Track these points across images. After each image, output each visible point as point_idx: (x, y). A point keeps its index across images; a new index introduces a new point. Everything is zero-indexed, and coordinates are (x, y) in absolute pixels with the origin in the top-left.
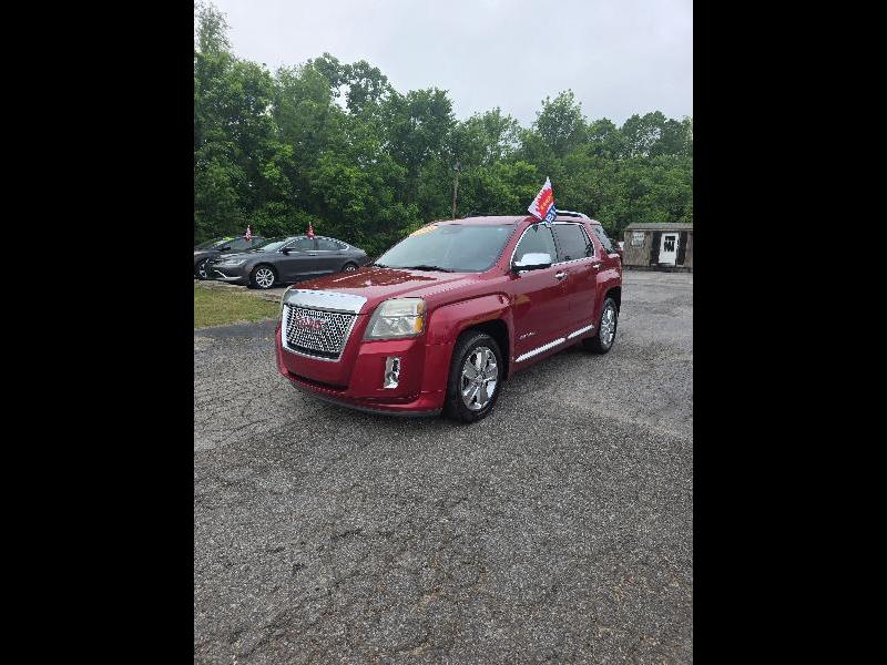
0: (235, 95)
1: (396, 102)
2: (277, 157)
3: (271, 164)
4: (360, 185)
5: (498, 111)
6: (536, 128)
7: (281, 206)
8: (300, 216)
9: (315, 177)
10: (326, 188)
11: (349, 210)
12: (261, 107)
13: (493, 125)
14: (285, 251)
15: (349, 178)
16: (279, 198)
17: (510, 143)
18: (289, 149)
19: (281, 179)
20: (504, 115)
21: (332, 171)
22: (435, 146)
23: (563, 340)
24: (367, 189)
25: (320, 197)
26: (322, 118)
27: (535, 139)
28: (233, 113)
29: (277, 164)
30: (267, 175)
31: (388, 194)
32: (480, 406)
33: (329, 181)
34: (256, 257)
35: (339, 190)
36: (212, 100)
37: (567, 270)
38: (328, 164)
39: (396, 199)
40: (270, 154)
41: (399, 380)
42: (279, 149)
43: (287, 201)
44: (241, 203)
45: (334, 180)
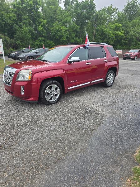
0: (30, 5)
1: (78, 5)
2: (42, 24)
3: (40, 26)
4: (65, 32)
5: (112, 6)
6: (123, 11)
7: (43, 39)
8: (48, 42)
9: (52, 30)
10: (56, 33)
11: (62, 40)
12: (38, 9)
13: (110, 11)
14: (36, 53)
15: (62, 30)
16: (42, 36)
17: (115, 16)
18: (45, 21)
19: (43, 31)
20: (114, 7)
21: (57, 28)
22: (89, 19)
23: (89, 83)
24: (67, 33)
25: (54, 36)
26: (55, 11)
27: (123, 15)
28: (30, 11)
29: (42, 26)
30: (39, 29)
31: (73, 35)
32: (53, 100)
33: (57, 31)
34: (29, 54)
35: (59, 33)
36: (24, 7)
37: (92, 62)
38: (56, 26)
39: (76, 36)
40: (40, 23)
41: (24, 92)
42: (42, 22)
43: (45, 37)
44: (32, 38)
45: (58, 31)
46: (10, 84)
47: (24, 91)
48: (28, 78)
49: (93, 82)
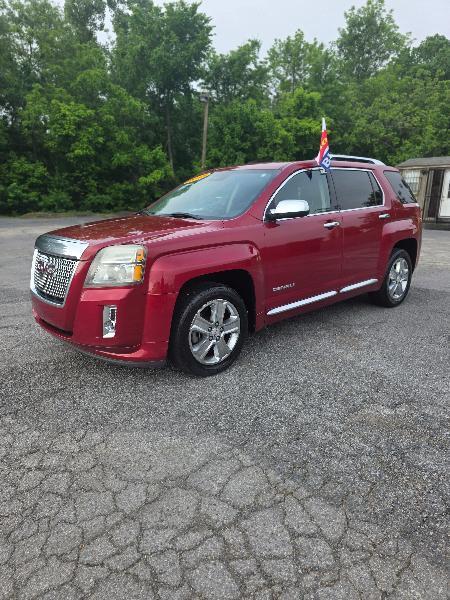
20: (309, 40)
23: (333, 293)
32: (218, 359)
37: (341, 219)
41: (117, 328)
46: (60, 300)
47: (114, 323)
48: (130, 274)
49: (348, 292)
